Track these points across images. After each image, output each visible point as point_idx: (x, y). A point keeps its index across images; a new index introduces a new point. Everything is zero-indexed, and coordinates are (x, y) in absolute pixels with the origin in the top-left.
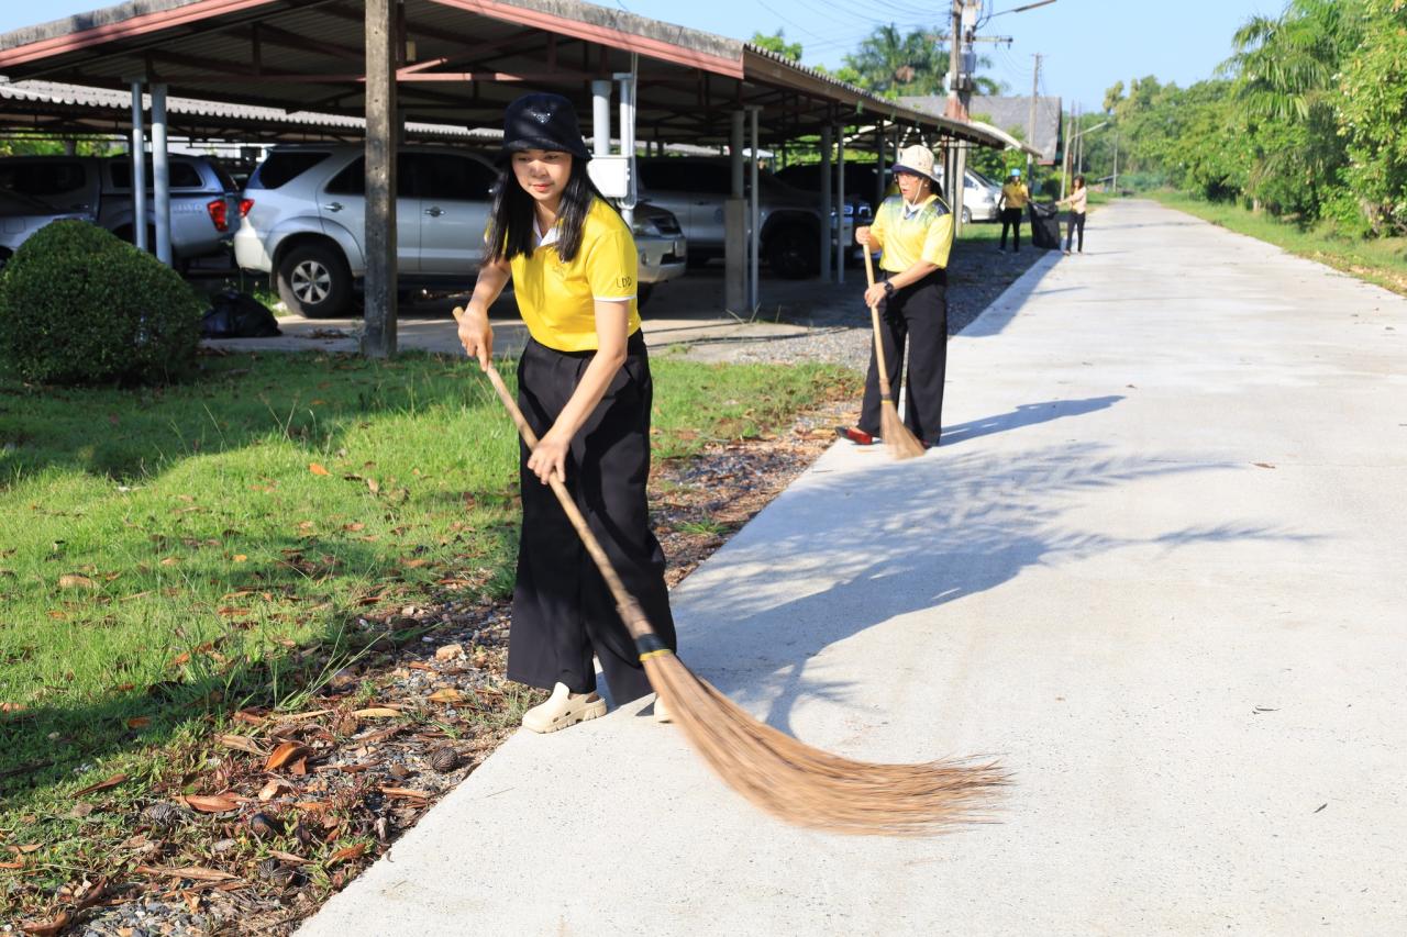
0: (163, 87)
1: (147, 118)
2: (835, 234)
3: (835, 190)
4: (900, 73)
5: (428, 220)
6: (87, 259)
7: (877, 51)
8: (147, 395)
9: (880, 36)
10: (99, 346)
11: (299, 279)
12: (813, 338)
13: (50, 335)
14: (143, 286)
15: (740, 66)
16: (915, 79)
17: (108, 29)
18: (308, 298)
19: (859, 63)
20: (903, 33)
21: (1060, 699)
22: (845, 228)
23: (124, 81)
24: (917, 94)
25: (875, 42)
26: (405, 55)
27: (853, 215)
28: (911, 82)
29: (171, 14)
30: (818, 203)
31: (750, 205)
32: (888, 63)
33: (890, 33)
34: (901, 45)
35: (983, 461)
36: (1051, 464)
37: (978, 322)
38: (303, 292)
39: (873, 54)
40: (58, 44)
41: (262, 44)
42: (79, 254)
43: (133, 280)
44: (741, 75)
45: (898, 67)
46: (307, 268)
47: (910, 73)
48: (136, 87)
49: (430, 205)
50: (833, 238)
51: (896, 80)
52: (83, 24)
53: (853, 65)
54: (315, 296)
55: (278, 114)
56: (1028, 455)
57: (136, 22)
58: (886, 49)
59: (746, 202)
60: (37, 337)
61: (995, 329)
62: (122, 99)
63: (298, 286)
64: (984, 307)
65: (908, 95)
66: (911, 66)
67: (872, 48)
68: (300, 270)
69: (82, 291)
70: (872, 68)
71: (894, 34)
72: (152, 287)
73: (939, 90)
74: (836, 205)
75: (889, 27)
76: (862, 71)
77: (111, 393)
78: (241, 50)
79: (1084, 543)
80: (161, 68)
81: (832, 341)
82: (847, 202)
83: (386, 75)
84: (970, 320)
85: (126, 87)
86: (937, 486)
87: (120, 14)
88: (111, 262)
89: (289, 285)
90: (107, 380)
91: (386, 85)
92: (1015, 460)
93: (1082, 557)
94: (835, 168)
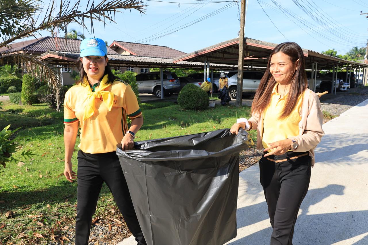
0: (209, 62)
1: (207, 66)
2: (335, 85)
3: (335, 77)
4: (358, 55)
5: (253, 83)
6: (192, 90)
7: (353, 52)
8: (199, 112)
9: (354, 49)
10: (192, 104)
11: (232, 92)
12: (323, 105)
13: (185, 102)
14: (199, 94)
15: (307, 54)
16: (361, 56)
17: (200, 53)
18: (233, 96)
19: (349, 54)
20: (359, 48)
21: (335, 208)
22: (337, 84)
23: (204, 61)
24: (361, 59)
25: (353, 50)
26: (247, 55)
27: (339, 82)
28: (360, 57)
29: (209, 50)
30: (331, 80)
31: (315, 80)
32: (355, 54)
33: (356, 48)
34: (358, 50)
35: (346, 136)
36: (362, 138)
37: (362, 103)
38: (232, 95)
39: (352, 52)
40: (193, 56)
41: (225, 54)
42: (191, 89)
43: (198, 93)
44: (307, 56)
45: (357, 54)
46: (233, 91)
47: (360, 55)
48: (205, 62)
49: (254, 80)
50: (334, 86)
51: (357, 57)
52: (196, 53)
53: (348, 54)
54: (234, 95)
55: (232, 66)
56: (358, 135)
57: (204, 52)
58: (355, 51)
59: (314, 80)
60: (183, 102)
61: (364, 105)
62: (203, 64)
63: (232, 94)
64: (364, 100)
65: (359, 59)
66: (360, 54)
67: (352, 51)
68: (232, 91)
69: (190, 95)
70: (352, 55)
71: (357, 49)
72: (201, 94)
73: (364, 58)
74: (335, 80)
75: (356, 47)
76: (350, 55)
77: (193, 111)
78: (221, 55)
79: (362, 160)
80: (209, 59)
81: (327, 106)
82: (337, 79)
83: (242, 59)
84: (360, 102)
85: (204, 62)
86: (332, 141)
87: (202, 51)
88: (195, 90)
89: (230, 94)
90: (193, 109)
91: (242, 60)
92: (354, 136)
93: (360, 164)
94: (335, 73)
